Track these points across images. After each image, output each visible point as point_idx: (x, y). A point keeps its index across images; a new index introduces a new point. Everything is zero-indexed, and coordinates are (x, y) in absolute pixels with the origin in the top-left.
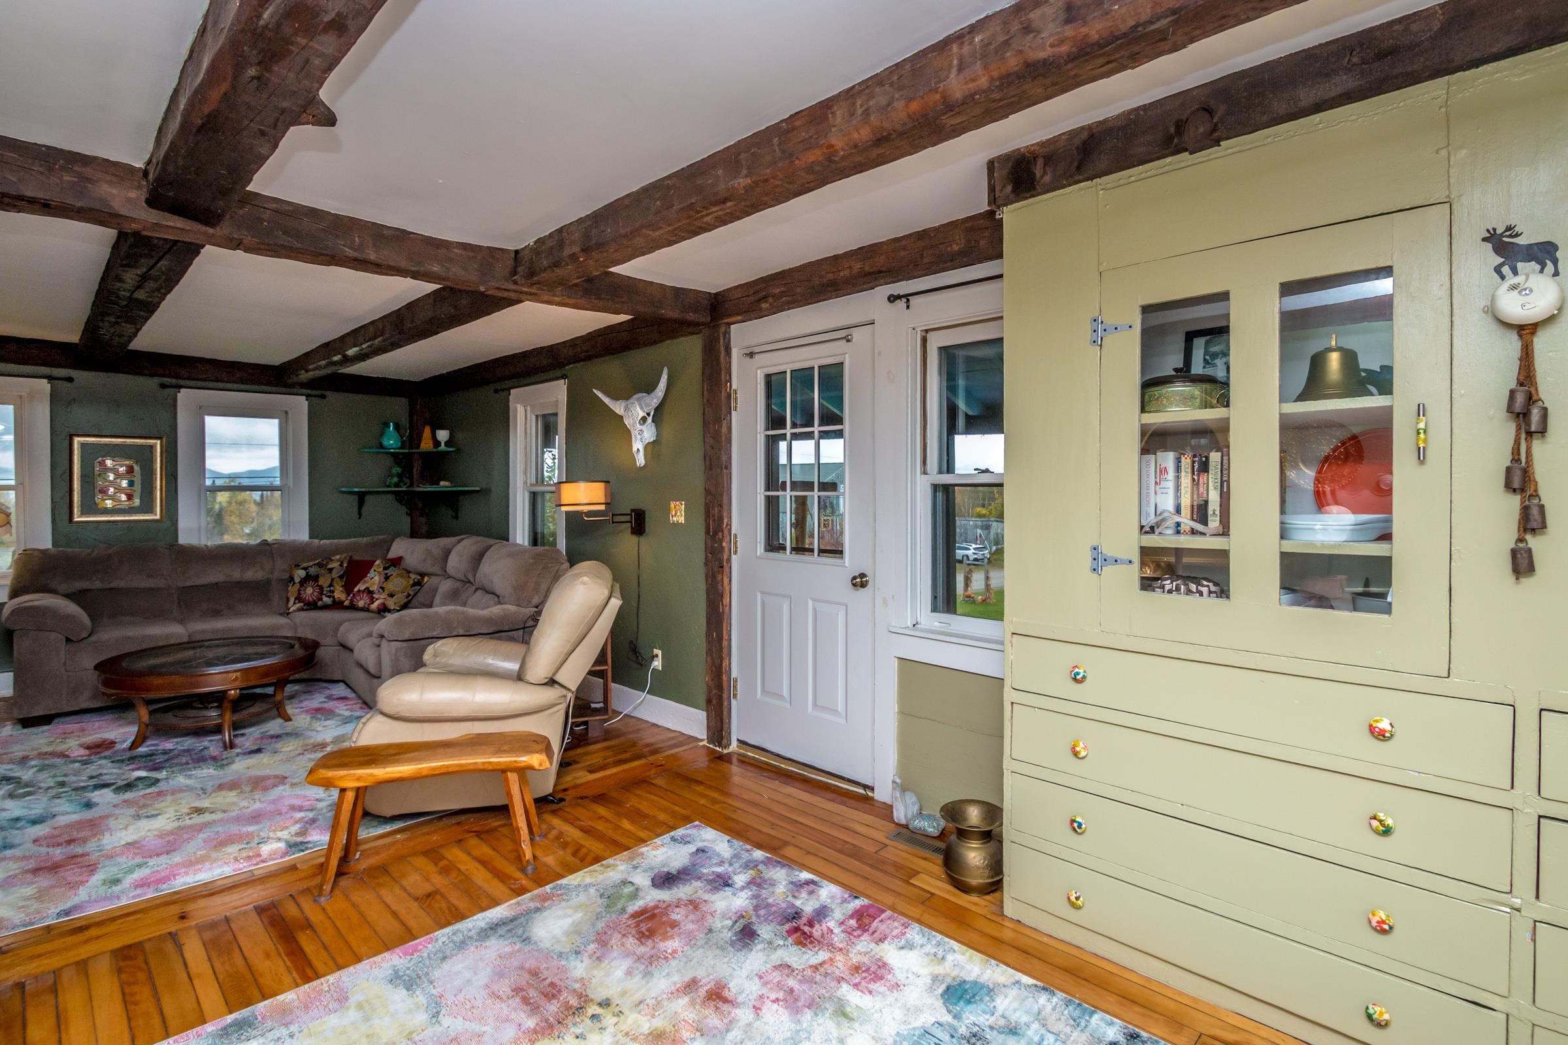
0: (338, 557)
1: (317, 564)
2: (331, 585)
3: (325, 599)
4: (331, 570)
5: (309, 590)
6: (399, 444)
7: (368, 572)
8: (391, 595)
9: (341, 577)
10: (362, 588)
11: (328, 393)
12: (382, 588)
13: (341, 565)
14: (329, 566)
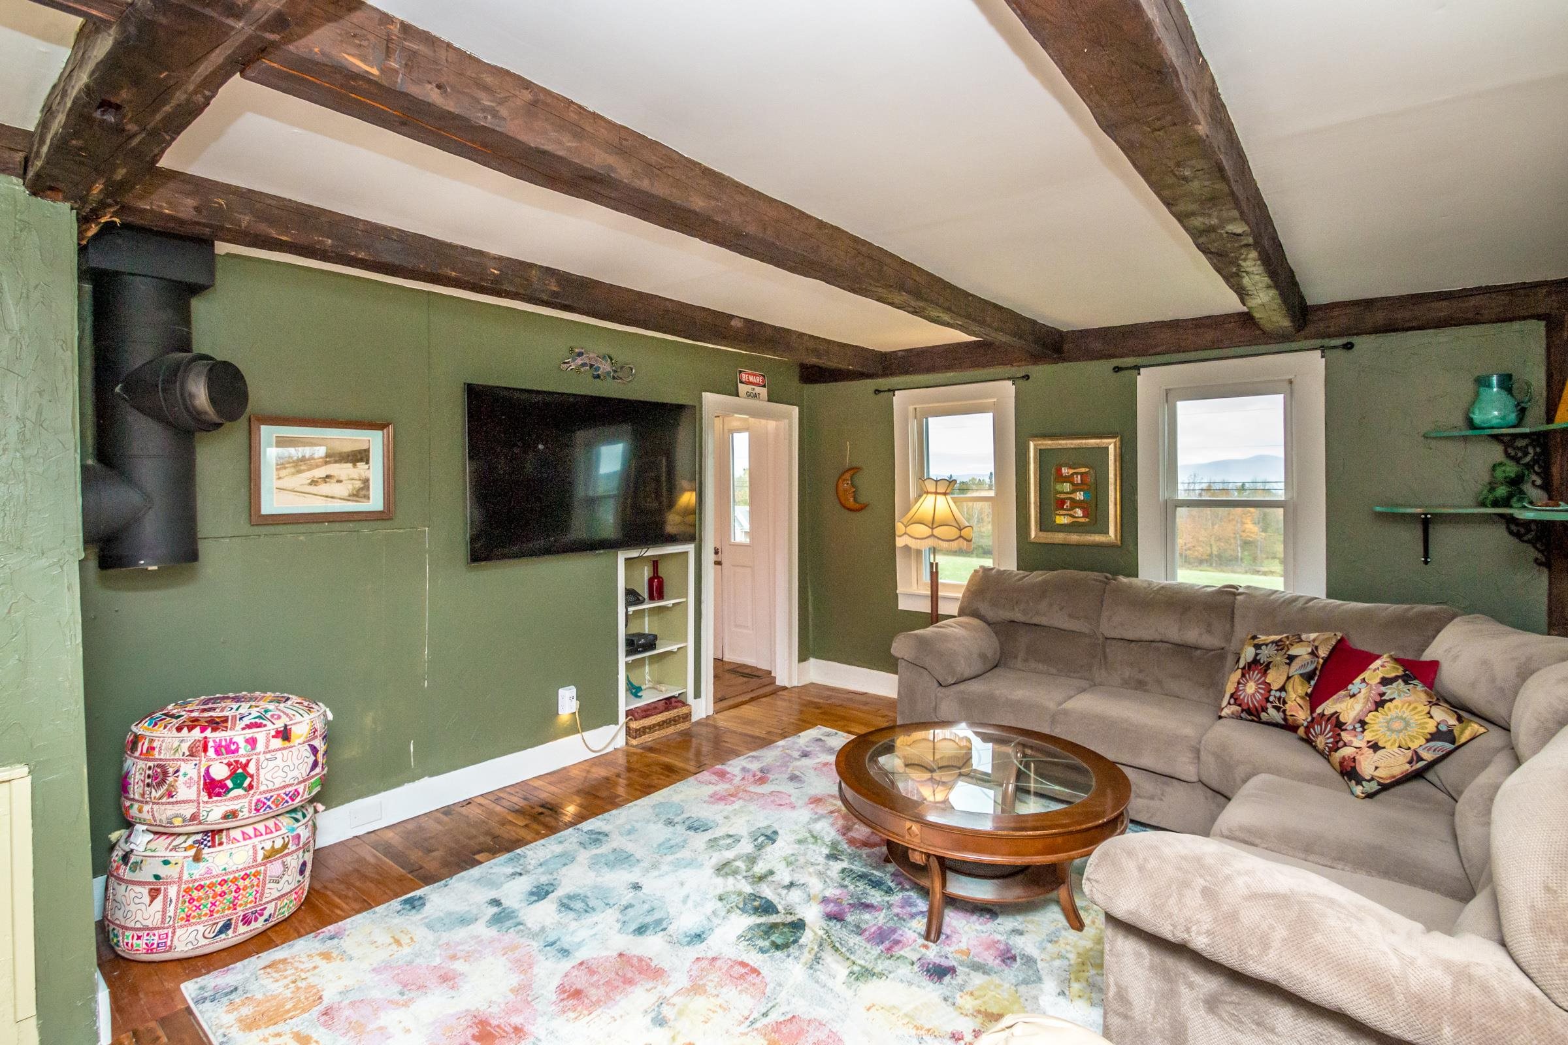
0: (1313, 636)
1: (1276, 643)
2: (1283, 689)
3: (1272, 711)
4: (1291, 658)
5: (1251, 688)
6: (1512, 417)
7: (1351, 682)
8: (1375, 747)
9: (1308, 677)
10: (1328, 712)
11: (1355, 340)
12: (1363, 723)
13: (1313, 654)
14: (1292, 652)
